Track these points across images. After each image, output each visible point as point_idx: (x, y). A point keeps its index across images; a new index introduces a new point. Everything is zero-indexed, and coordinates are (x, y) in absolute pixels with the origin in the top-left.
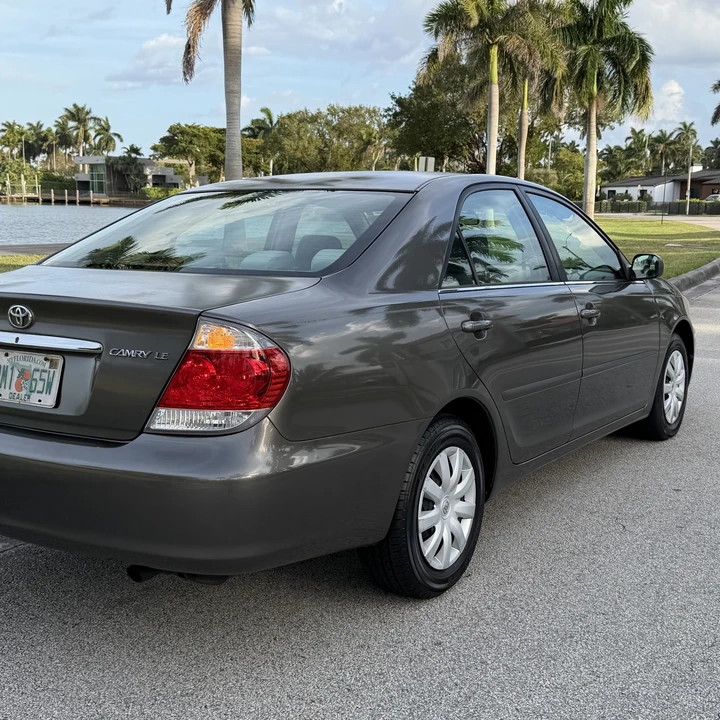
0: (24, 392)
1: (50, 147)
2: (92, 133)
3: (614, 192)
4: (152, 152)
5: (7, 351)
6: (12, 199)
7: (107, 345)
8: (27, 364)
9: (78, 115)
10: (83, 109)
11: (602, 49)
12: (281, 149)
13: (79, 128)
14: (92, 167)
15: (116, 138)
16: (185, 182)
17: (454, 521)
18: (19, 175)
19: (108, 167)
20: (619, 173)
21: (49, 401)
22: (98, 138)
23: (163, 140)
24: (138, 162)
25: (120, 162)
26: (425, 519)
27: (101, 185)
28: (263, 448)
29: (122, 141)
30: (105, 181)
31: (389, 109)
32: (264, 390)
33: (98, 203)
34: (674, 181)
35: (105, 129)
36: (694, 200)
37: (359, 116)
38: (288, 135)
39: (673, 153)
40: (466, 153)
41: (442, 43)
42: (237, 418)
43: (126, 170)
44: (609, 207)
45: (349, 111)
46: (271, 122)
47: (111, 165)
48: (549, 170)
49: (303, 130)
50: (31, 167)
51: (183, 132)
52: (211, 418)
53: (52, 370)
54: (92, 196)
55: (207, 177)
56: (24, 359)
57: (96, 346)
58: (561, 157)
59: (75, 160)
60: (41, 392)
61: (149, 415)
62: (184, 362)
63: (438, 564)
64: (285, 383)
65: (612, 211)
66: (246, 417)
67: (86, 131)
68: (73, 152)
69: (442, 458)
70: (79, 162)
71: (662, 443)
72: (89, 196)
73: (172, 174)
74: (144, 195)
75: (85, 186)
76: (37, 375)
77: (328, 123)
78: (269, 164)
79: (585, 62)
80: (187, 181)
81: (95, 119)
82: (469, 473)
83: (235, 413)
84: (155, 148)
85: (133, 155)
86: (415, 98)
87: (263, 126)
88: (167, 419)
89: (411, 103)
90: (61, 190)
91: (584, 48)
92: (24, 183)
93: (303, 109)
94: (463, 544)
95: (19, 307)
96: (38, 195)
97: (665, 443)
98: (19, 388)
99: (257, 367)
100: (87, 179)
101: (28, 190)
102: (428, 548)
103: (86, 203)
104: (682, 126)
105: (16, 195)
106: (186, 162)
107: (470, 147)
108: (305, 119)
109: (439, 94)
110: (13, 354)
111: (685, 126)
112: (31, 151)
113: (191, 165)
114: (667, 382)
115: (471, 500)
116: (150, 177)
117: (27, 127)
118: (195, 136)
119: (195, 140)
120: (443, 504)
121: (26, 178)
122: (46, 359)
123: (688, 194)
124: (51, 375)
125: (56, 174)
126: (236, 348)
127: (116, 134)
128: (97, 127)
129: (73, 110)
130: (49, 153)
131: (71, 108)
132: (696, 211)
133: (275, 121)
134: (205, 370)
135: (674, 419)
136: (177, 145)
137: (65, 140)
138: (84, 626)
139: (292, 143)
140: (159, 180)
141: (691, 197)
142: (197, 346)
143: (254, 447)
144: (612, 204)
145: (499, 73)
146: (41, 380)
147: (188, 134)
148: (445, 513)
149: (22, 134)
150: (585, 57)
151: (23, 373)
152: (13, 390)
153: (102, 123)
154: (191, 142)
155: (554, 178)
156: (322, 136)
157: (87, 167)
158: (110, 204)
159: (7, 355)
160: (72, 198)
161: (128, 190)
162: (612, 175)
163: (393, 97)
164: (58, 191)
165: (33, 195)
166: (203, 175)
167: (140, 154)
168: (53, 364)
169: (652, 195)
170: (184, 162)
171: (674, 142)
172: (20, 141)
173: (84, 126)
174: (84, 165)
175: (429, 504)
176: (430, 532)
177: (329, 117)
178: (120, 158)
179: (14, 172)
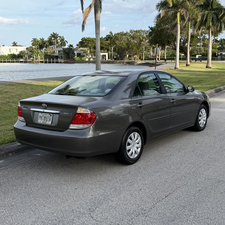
1: (47, 45)
2: (59, 41)
3: (222, 54)
4: (77, 46)
6: (36, 62)
7: (61, 112)
8: (46, 115)
9: (54, 36)
10: (56, 34)
11: (213, 12)
12: (115, 44)
13: (55, 40)
14: (59, 51)
15: (66, 42)
16: (86, 55)
17: (136, 149)
18: (38, 54)
19: (64, 51)
20: (224, 48)
21: (50, 123)
22: (61, 42)
23: (80, 42)
24: (73, 49)
25: (67, 50)
26: (128, 148)
27: (62, 57)
28: (91, 132)
29: (67, 43)
30: (63, 56)
31: (148, 31)
32: (91, 120)
33: (61, 62)
35: (62, 40)
37: (140, 33)
38: (117, 40)
40: (172, 44)
41: (162, 12)
42: (86, 126)
43: (69, 52)
45: (136, 31)
46: (112, 36)
47: (64, 50)
48: (201, 47)
49: (122, 38)
50: (41, 52)
51: (86, 40)
52: (81, 126)
54: (59, 60)
55: (93, 53)
57: (59, 112)
58: (205, 43)
59: (54, 50)
60: (49, 121)
61: (69, 125)
62: (75, 115)
63: (132, 157)
64: (95, 119)
65: (221, 60)
66: (87, 126)
67: (57, 41)
68: (53, 47)
69: (132, 135)
70: (55, 50)
71: (199, 132)
72: (58, 60)
73: (83, 53)
74: (74, 59)
75: (57, 57)
76: (48, 118)
77: (130, 36)
78: (112, 49)
79: (207, 17)
80: (87, 55)
81: (60, 37)
82: (139, 138)
83: (85, 125)
84: (77, 45)
85: (71, 47)
86: (156, 27)
87: (110, 37)
88: (72, 126)
89: (155, 29)
90: (50, 59)
91: (207, 12)
92: (39, 57)
93: (122, 31)
94: (138, 154)
95: (44, 104)
96: (43, 60)
97: (200, 132)
98: (44, 120)
99: (89, 116)
100: (58, 55)
101: (40, 59)
102: (129, 154)
103: (57, 62)
105: (37, 61)
106: (87, 49)
107: (174, 42)
108: (122, 34)
109: (163, 26)
110: (43, 113)
112: (41, 47)
113: (88, 50)
114: (200, 117)
115: (140, 144)
116: (76, 54)
117: (39, 40)
118: (89, 41)
119: (89, 42)
120: (133, 144)
121: (40, 55)
122: (49, 115)
124: (50, 118)
125: (49, 54)
126: (85, 112)
127: (66, 41)
128: (60, 39)
129: (53, 34)
130: (46, 47)
131: (52, 34)
133: (113, 35)
134: (79, 117)
135: (203, 126)
136: (84, 44)
137: (51, 43)
138: (58, 169)
139: (119, 42)
140: (79, 55)
142: (78, 112)
143: (89, 132)
144: (221, 58)
145: (180, 21)
147: (87, 40)
148: (133, 147)
149: (38, 42)
150: (207, 15)
151: (45, 117)
153: (62, 38)
154: (88, 43)
155: (203, 50)
156: (128, 39)
157: (57, 51)
158: (65, 63)
160: (53, 61)
161: (70, 58)
162: (221, 48)
163: (149, 27)
164: (49, 59)
165: (42, 60)
166: (92, 53)
167: (73, 47)
168: (51, 116)
170: (86, 49)
172: (38, 44)
173: (56, 39)
174: (56, 51)
175: (129, 144)
176: (129, 150)
177: (130, 34)
178: (67, 48)
179: (36, 53)
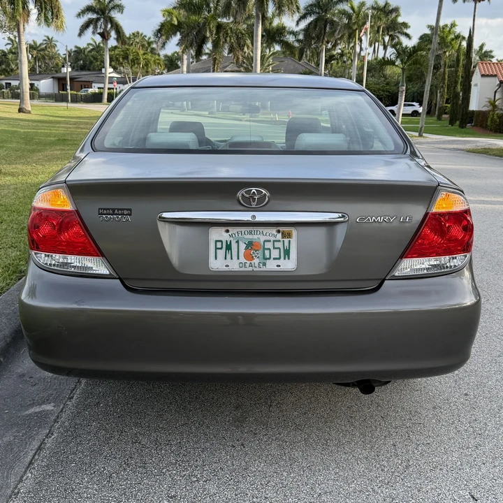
0: (256, 261)
3: (10, 84)
5: (227, 228)
8: (250, 237)
20: (12, 70)
21: (289, 265)
34: (53, 77)
36: (73, 92)
39: (44, 58)
44: (10, 95)
53: (286, 240)
56: (250, 233)
60: (279, 259)
61: (393, 266)
66: (466, 259)
76: (269, 245)
83: (457, 257)
95: (254, 190)
98: (249, 257)
104: (46, 38)
110: (233, 230)
111: (49, 39)
122: (279, 232)
123: (68, 87)
124: (286, 244)
132: (75, 100)
141: (71, 90)
144: (11, 93)
146: (274, 248)
151: (250, 245)
152: (242, 259)
159: (227, 231)
162: (7, 71)
168: (285, 235)
169: (38, 87)
171: (43, 50)
